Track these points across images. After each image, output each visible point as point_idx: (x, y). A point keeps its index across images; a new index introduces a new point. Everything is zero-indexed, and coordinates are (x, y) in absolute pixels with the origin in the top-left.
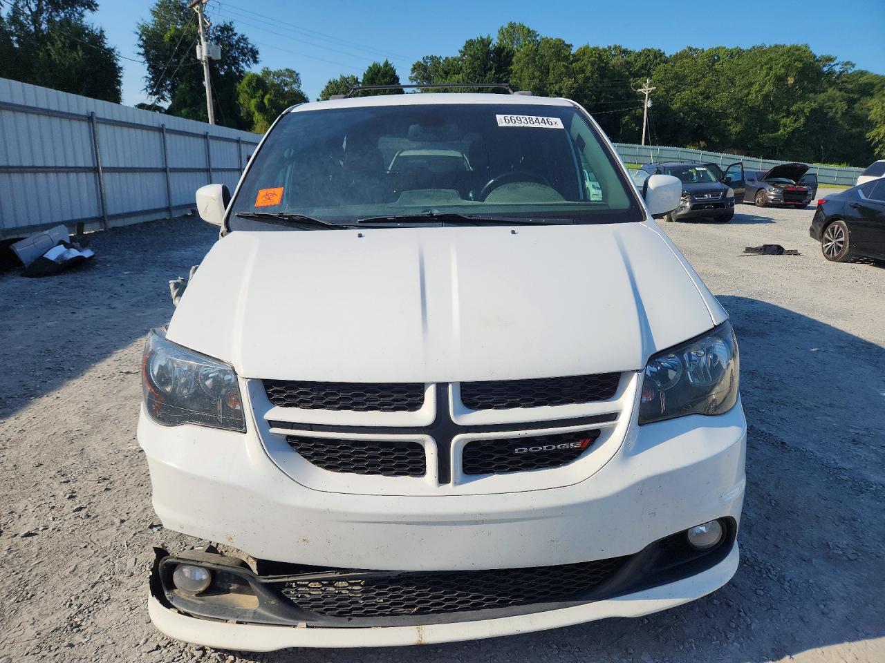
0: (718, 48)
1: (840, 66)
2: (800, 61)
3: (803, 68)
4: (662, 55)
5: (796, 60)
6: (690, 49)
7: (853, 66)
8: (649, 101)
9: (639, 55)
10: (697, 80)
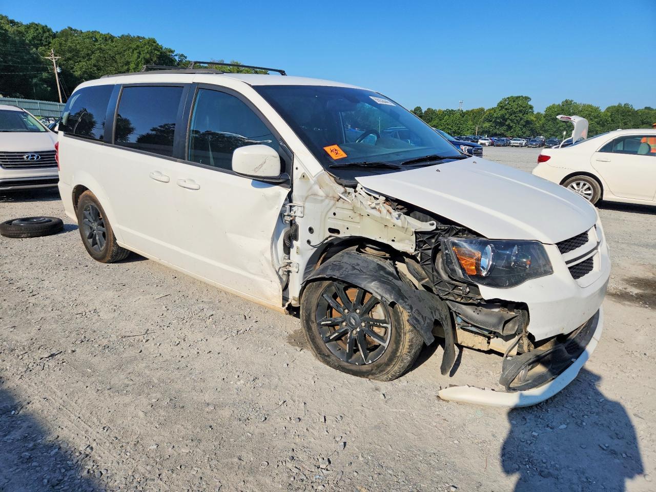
0: (95, 32)
1: (178, 57)
2: (158, 51)
3: (160, 56)
4: (49, 30)
5: (155, 49)
6: (71, 29)
7: (186, 58)
8: (58, 68)
9: (28, 27)
10: (88, 55)
